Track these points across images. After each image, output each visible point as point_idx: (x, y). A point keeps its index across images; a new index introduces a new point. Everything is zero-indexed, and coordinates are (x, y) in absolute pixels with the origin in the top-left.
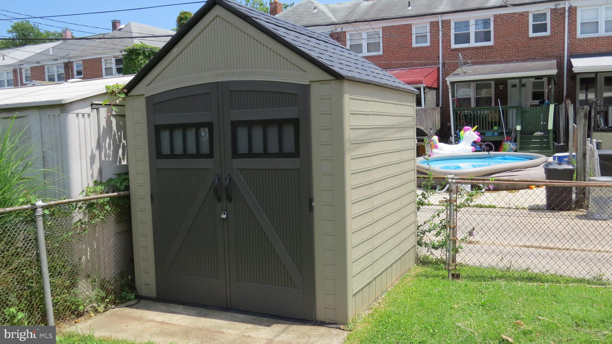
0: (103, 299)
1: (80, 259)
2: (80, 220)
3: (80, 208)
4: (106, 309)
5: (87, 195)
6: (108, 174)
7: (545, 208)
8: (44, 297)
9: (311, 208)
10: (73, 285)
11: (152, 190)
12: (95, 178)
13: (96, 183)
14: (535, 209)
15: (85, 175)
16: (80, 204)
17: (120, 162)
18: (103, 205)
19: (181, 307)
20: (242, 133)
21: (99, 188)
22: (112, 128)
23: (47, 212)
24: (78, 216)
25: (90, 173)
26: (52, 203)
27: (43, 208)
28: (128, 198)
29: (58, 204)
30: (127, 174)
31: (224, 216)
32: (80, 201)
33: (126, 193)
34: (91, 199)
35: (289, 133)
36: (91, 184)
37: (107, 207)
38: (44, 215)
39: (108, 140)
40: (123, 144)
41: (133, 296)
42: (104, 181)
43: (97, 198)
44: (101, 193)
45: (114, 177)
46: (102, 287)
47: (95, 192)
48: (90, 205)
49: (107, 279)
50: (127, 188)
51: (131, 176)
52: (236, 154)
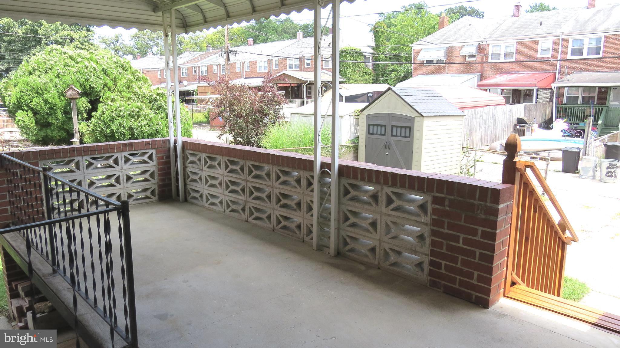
2: (344, 151)
3: (345, 147)
5: (346, 144)
6: (352, 138)
7: (561, 171)
9: (412, 153)
11: (366, 144)
13: (349, 140)
14: (555, 171)
15: (345, 137)
17: (356, 134)
18: (350, 147)
22: (354, 123)
25: (347, 137)
28: (358, 145)
31: (387, 154)
32: (344, 145)
35: (408, 130)
36: (347, 141)
39: (353, 127)
40: (357, 128)
42: (351, 140)
43: (349, 145)
45: (354, 139)
47: (349, 143)
48: (347, 147)
50: (358, 142)
51: (359, 139)
52: (392, 135)
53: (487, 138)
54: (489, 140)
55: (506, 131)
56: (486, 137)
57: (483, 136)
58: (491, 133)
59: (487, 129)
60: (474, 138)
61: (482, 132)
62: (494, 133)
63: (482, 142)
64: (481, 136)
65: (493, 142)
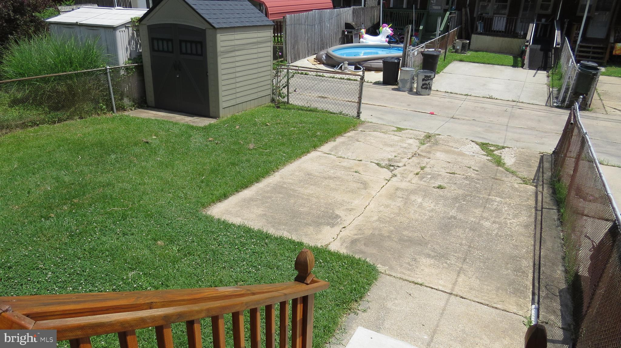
0: (134, 106)
1: (124, 89)
2: (123, 74)
3: (123, 69)
4: (135, 109)
5: (125, 64)
6: (134, 56)
7: (382, 83)
8: (112, 102)
9: (207, 76)
10: (122, 99)
11: (151, 64)
12: (129, 57)
13: (129, 59)
14: (377, 83)
15: (124, 56)
16: (123, 68)
17: (139, 51)
18: (132, 69)
19: (163, 110)
20: (183, 45)
21: (130, 61)
22: (134, 36)
23: (111, 71)
24: (122, 72)
25: (126, 55)
26: (113, 67)
27: (110, 69)
28: (142, 66)
29: (114, 68)
30: (141, 55)
31: (178, 76)
32: (123, 67)
33: (141, 64)
34: (127, 66)
35: (199, 46)
36: (127, 60)
37: (134, 70)
38: (110, 72)
39: (133, 41)
40: (140, 43)
41: (146, 106)
42: (132, 59)
43: (130, 66)
44: (131, 64)
45: (136, 57)
46: (133, 101)
47: (129, 63)
48: (127, 69)
49: (135, 98)
50: (142, 62)
51: (143, 57)
52: (181, 53)
53: (315, 47)
54: (316, 47)
55: (335, 37)
56: (313, 45)
57: (310, 45)
58: (318, 40)
59: (313, 36)
60: (300, 47)
61: (308, 39)
62: (322, 40)
63: (309, 51)
64: (308, 44)
65: (321, 50)
